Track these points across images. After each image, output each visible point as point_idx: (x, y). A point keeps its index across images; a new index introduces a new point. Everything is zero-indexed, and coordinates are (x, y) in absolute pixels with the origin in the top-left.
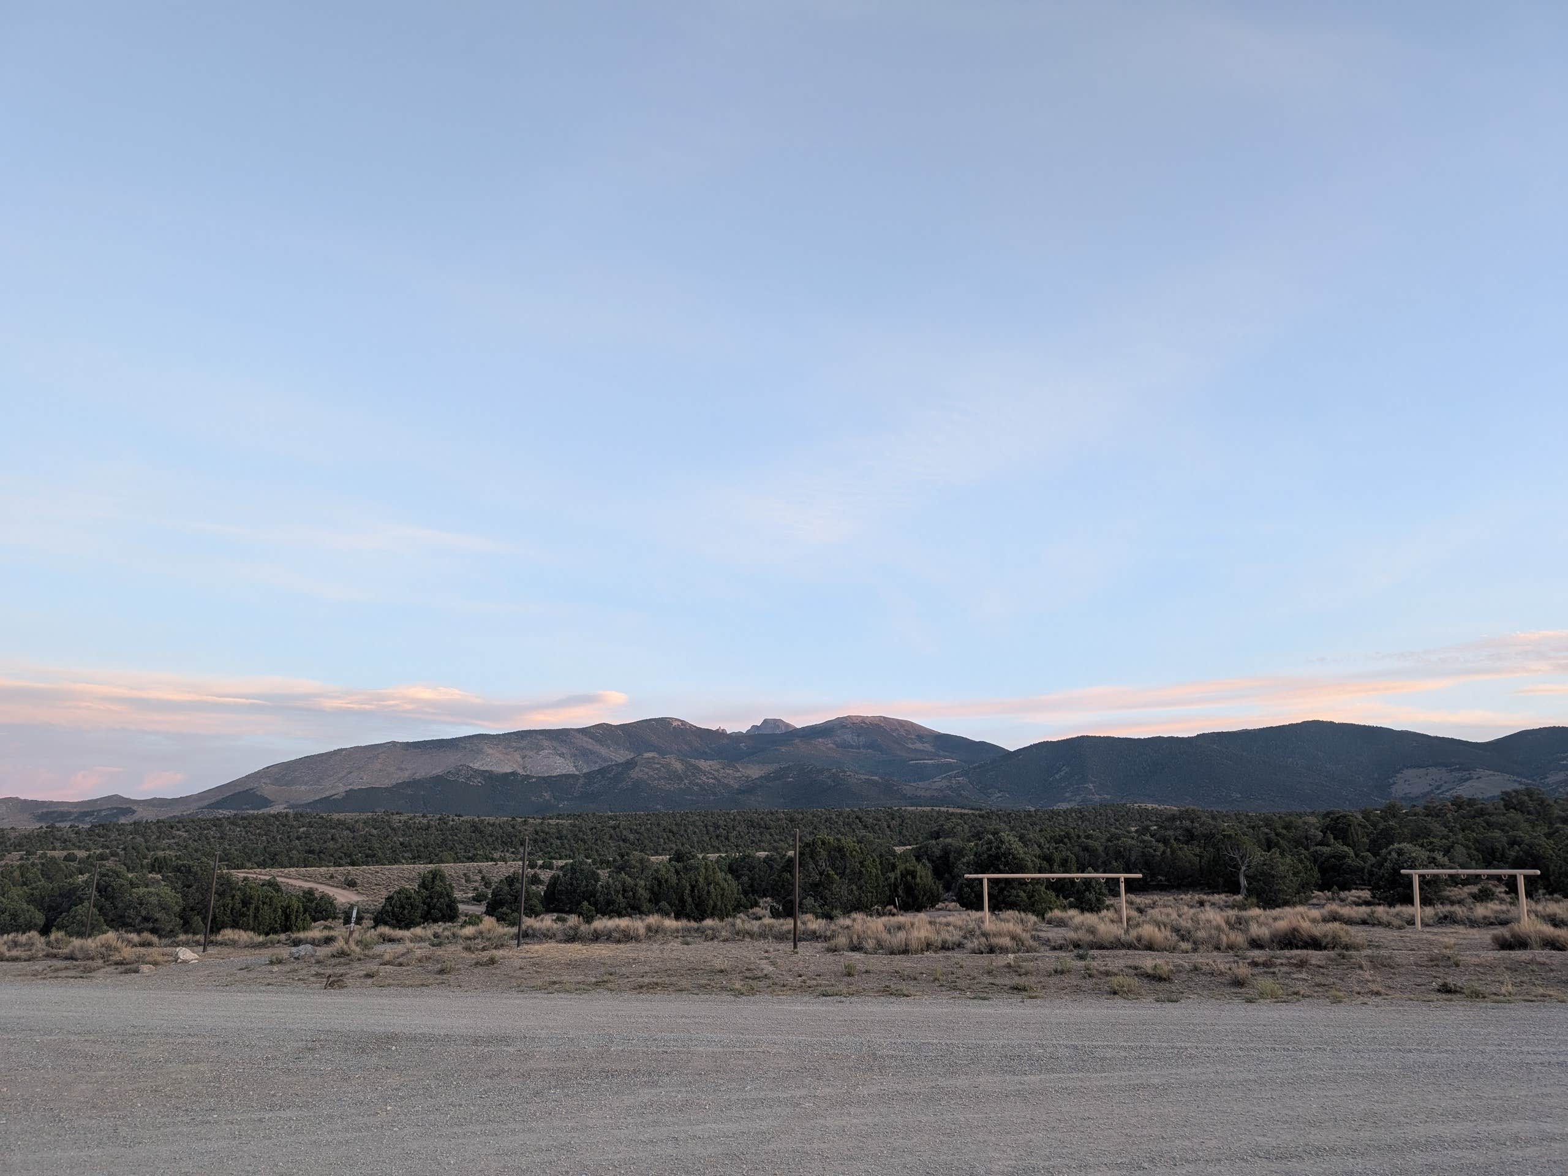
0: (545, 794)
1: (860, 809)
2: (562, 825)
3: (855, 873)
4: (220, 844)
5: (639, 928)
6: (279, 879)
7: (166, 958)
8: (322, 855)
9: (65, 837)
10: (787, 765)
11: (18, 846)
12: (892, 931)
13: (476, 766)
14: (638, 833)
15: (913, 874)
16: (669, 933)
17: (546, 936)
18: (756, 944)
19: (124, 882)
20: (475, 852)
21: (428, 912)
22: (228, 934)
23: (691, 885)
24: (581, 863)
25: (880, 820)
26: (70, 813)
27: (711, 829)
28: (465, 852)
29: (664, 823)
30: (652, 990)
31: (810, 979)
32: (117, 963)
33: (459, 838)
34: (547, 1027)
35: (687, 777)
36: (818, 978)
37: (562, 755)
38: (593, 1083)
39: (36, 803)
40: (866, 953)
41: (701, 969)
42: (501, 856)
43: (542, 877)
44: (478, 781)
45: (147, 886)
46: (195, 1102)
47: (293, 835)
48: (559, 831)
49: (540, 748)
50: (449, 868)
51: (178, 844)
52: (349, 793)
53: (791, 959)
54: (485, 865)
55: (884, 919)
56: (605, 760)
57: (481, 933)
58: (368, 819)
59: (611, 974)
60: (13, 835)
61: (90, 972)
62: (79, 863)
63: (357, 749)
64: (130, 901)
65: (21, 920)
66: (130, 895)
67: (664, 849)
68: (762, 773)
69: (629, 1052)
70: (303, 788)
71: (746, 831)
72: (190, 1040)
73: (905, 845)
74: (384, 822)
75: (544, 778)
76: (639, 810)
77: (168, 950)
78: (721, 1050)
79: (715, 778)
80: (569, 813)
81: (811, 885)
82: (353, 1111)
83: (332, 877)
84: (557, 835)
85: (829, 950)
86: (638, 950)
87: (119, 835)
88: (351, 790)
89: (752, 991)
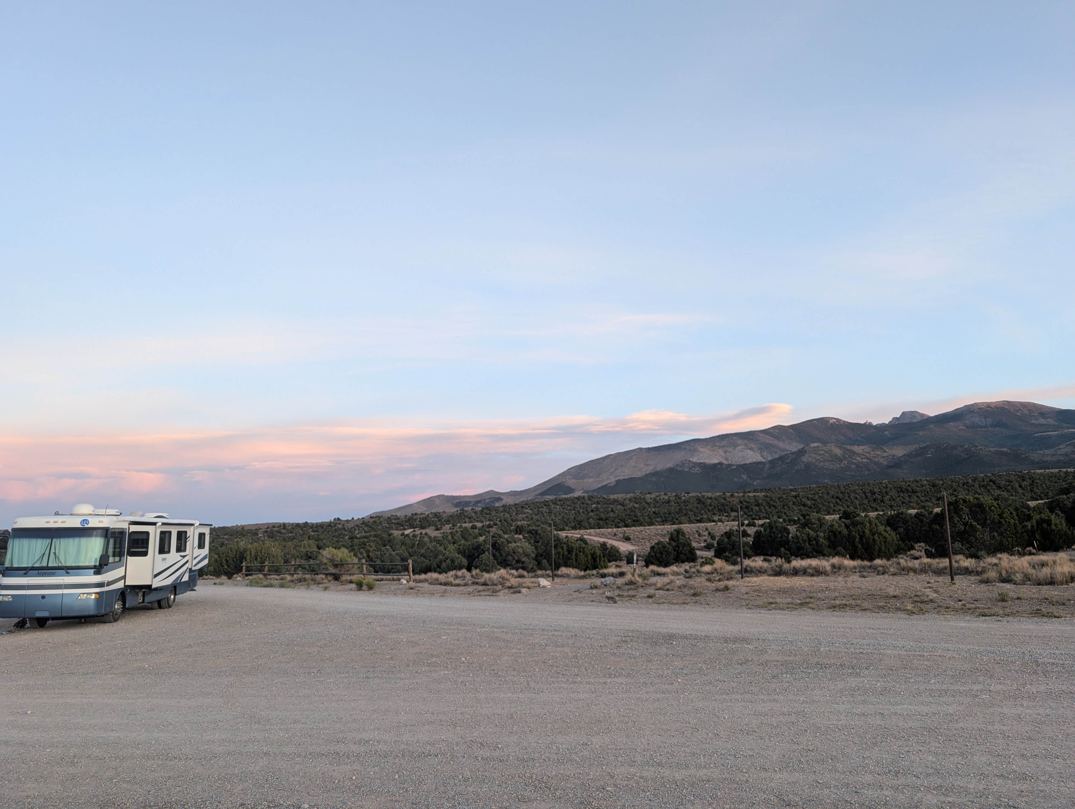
0: (744, 476)
1: (993, 474)
2: (757, 496)
3: (995, 523)
4: (550, 516)
5: (826, 566)
6: (585, 537)
7: (534, 585)
8: (607, 521)
9: (470, 515)
10: (925, 445)
11: (448, 522)
12: (1037, 567)
13: (695, 460)
14: (813, 500)
15: (1049, 522)
16: (848, 570)
17: (760, 572)
18: (919, 577)
19: (504, 541)
20: (701, 517)
21: (678, 556)
22: (564, 570)
23: (859, 535)
24: (775, 522)
25: (1011, 482)
26: (470, 502)
27: (869, 495)
28: (695, 516)
29: (832, 492)
30: (843, 609)
31: (969, 603)
32: (510, 588)
33: (690, 507)
34: (773, 633)
35: (845, 458)
36: (975, 602)
37: (751, 449)
38: (813, 672)
39: (453, 497)
40: (1015, 584)
41: (879, 595)
42: (719, 519)
43: (749, 532)
44: (697, 470)
45: (515, 542)
46: (566, 670)
47: (589, 510)
48: (756, 501)
49: (735, 446)
50: (687, 527)
51: (527, 517)
52: (618, 482)
53: (950, 588)
54: (709, 525)
55: (1027, 558)
56: (782, 450)
57: (716, 570)
58: (631, 498)
59: (811, 598)
60: (444, 516)
61: (496, 592)
62: (479, 530)
63: (619, 454)
64: (508, 551)
65: (456, 563)
66: (508, 548)
67: (834, 511)
68: (905, 452)
69: (834, 652)
70: (591, 480)
71: (897, 495)
72: (556, 633)
73: (1037, 500)
74: (641, 499)
75: (741, 466)
76: (812, 484)
77: (533, 580)
78: (905, 653)
79: (868, 458)
80: (762, 488)
81: (957, 533)
82: (658, 681)
83: (615, 535)
84: (756, 503)
85: (982, 582)
86: (827, 581)
87: (497, 513)
88: (619, 480)
89: (922, 611)
